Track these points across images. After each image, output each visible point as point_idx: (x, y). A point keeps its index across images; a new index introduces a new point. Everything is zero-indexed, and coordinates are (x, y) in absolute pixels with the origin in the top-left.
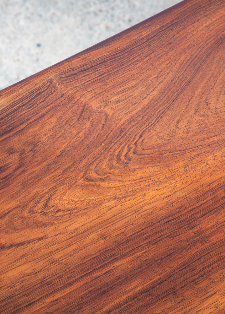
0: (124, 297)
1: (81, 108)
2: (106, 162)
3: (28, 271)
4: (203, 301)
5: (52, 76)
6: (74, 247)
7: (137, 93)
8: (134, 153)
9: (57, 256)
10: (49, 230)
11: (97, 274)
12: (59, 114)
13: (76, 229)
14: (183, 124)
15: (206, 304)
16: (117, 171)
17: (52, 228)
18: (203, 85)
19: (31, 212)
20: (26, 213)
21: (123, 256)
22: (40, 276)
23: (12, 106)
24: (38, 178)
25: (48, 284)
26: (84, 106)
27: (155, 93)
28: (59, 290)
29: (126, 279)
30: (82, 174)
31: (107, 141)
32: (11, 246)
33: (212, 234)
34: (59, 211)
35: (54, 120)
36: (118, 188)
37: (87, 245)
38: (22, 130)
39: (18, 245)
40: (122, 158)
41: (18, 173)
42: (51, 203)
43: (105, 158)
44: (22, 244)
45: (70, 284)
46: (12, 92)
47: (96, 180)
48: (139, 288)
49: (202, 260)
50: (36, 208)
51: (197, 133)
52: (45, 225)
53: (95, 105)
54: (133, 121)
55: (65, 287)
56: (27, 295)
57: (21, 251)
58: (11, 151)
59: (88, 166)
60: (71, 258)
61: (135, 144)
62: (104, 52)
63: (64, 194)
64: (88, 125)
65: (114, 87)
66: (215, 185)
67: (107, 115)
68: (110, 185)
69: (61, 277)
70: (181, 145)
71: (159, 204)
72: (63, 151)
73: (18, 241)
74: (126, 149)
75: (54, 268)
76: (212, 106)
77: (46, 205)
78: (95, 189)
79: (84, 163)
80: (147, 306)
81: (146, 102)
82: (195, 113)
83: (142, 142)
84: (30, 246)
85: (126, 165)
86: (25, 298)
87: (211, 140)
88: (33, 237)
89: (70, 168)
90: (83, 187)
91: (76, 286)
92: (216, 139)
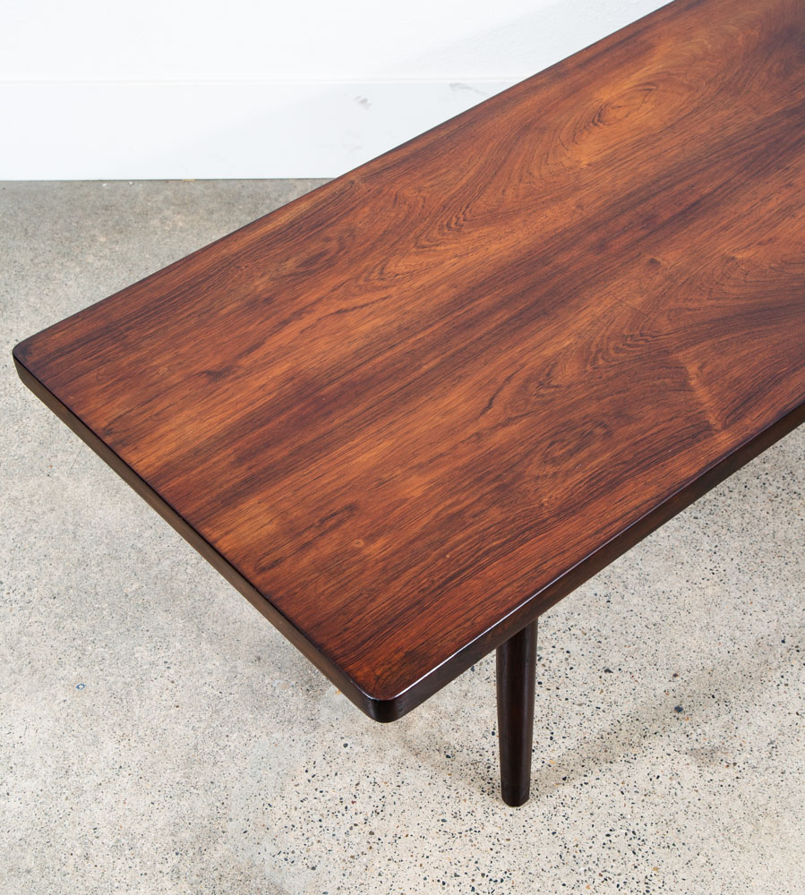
0: (493, 325)
1: (394, 197)
2: (436, 231)
3: (381, 323)
4: (578, 314)
5: (353, 178)
6: (424, 298)
7: (450, 177)
8: (464, 220)
9: (408, 308)
10: (393, 291)
11: (457, 314)
12: (371, 205)
13: (423, 285)
14: (510, 192)
15: (581, 316)
16: (451, 236)
17: (395, 289)
18: (520, 161)
19: (367, 280)
20: (361, 282)
21: (480, 297)
22: (395, 325)
23: (316, 207)
24: (365, 254)
25: (406, 329)
26: (396, 195)
27: (471, 173)
28: (419, 332)
29: (490, 312)
30: (413, 245)
31: (431, 216)
32: (355, 308)
33: (569, 266)
34: (397, 275)
35: (367, 209)
36: (456, 248)
37: (439, 295)
38: (334, 222)
39: (362, 307)
40: (453, 225)
41: (341, 254)
42: (386, 271)
43: (433, 228)
44: (367, 305)
45: (430, 326)
46: (312, 197)
47: (430, 246)
48: (507, 316)
49: (566, 285)
50: (372, 277)
51: (526, 197)
52: (386, 287)
53: (409, 193)
54: (455, 197)
55: (426, 328)
56: (387, 340)
57: (367, 310)
58: (328, 240)
59: (417, 238)
60: (424, 307)
61: (463, 213)
62: (404, 153)
63: (399, 261)
64: (406, 207)
65: (423, 176)
66: (560, 230)
67: (424, 198)
68: (447, 248)
69: (418, 322)
70: (513, 207)
71: (505, 253)
72: (385, 231)
73: (361, 303)
74: (454, 219)
75: (408, 317)
76: (536, 173)
77: (381, 273)
78: (432, 253)
79: (412, 236)
80: (520, 327)
81: (464, 181)
82: (520, 181)
83: (470, 211)
84: (376, 305)
85: (459, 230)
86: (385, 343)
87: (545, 198)
88: (376, 298)
89: (397, 241)
90: (417, 254)
91: (436, 327)
92: (549, 197)
